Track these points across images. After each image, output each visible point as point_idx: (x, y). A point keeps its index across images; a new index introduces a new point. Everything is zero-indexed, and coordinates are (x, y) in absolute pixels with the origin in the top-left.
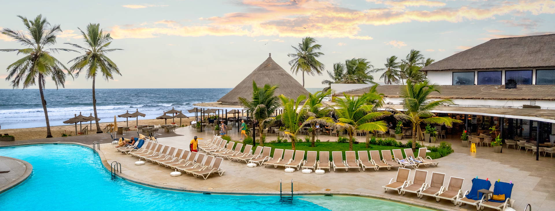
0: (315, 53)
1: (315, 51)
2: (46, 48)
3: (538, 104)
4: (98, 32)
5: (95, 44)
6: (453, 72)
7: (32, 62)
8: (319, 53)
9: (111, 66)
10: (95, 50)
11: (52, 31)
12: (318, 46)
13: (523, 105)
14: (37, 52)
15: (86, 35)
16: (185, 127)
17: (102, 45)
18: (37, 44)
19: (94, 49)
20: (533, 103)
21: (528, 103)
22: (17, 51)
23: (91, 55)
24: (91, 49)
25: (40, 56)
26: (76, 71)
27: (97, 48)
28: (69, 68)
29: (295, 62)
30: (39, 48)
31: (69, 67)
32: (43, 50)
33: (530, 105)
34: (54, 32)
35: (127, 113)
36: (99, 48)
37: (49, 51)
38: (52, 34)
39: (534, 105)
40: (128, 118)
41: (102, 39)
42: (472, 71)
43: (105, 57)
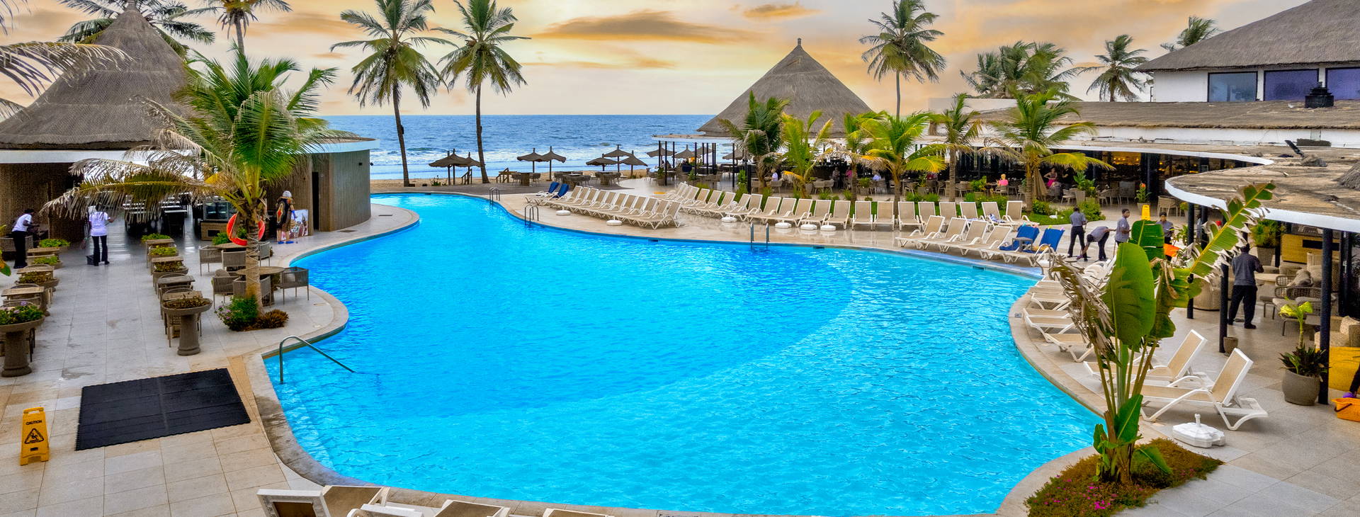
0: (925, 32)
1: (925, 26)
2: (405, 37)
3: (1325, 136)
4: (487, 6)
5: (482, 27)
6: (1209, 74)
7: (384, 61)
8: (934, 32)
9: (508, 67)
10: (481, 38)
11: (416, 9)
12: (929, 17)
13: (1298, 140)
14: (392, 45)
15: (466, 10)
16: (637, 180)
17: (494, 29)
18: (392, 31)
19: (481, 34)
20: (1315, 136)
21: (1306, 135)
22: (364, 44)
23: (477, 47)
24: (476, 37)
25: (397, 51)
26: (451, 76)
27: (486, 35)
28: (439, 72)
29: (877, 53)
30: (396, 38)
31: (440, 69)
32: (401, 40)
33: (1309, 138)
34: (420, 9)
35: (534, 154)
36: (488, 34)
37: (409, 41)
38: (415, 14)
39: (1317, 139)
40: (535, 162)
41: (494, 18)
42: (1252, 69)
43: (497, 48)
